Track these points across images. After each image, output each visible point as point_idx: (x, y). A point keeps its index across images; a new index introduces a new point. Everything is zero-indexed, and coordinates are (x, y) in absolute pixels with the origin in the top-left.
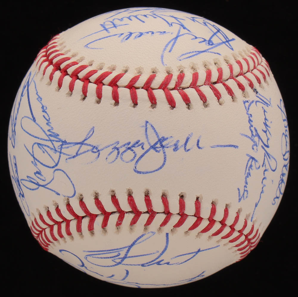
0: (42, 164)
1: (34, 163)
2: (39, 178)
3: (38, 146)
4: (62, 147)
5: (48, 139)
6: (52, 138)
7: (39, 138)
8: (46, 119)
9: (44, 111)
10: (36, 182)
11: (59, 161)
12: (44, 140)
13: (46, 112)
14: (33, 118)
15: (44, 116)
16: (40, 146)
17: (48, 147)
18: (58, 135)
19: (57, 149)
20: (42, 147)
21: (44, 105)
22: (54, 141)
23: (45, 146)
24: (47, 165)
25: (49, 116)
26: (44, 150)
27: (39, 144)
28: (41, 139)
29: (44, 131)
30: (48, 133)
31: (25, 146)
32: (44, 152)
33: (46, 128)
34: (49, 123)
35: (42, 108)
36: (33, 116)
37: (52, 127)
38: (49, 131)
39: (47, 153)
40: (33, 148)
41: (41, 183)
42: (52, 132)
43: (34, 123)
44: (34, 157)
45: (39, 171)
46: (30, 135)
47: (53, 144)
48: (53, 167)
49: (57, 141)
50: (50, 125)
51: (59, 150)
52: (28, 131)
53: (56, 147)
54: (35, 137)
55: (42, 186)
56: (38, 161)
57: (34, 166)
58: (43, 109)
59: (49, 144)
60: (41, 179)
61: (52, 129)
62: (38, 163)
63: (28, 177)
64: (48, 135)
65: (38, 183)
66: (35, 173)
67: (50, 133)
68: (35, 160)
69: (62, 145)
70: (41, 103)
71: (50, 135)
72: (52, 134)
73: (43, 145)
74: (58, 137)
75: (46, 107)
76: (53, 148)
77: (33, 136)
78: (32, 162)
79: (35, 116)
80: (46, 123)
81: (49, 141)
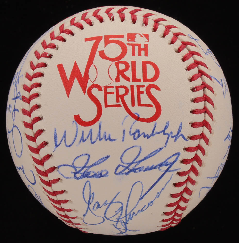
0: (107, 210)
1: (106, 203)
2: (94, 205)
3: (121, 207)
4: (122, 222)
5: (127, 213)
6: (128, 217)
7: (127, 207)
8: (143, 208)
9: (149, 204)
10: (90, 202)
11: (110, 220)
12: (126, 211)
13: (148, 206)
14: (142, 197)
15: (145, 206)
16: (121, 209)
17: (121, 215)
18: (131, 219)
19: (120, 220)
20: (120, 211)
21: (153, 202)
22: (126, 217)
23: (122, 213)
24: (106, 213)
25: (145, 210)
26: (118, 212)
27: (122, 208)
28: (126, 209)
29: (133, 210)
30: (132, 213)
31: (118, 193)
32: (116, 212)
33: (136, 211)
34: (140, 211)
35: (152, 201)
36: (144, 196)
37: (137, 214)
38: (134, 213)
39: (116, 214)
40: (118, 202)
41: (91, 206)
42: (133, 215)
43: (139, 199)
44: (111, 203)
45: (100, 206)
46: (129, 198)
47: (124, 217)
48: (105, 217)
49: (126, 219)
50: (139, 213)
51: (119, 221)
52: (131, 195)
53: (122, 219)
54: (127, 204)
55: (88, 206)
56: (108, 207)
57: (104, 203)
58: (151, 203)
59: (124, 214)
60: (94, 207)
61: (135, 215)
62: (107, 206)
63: (93, 193)
64: (131, 213)
65: (90, 203)
66: (97, 202)
67: (132, 215)
68: (109, 204)
69: (124, 222)
70: (155, 198)
71: (130, 215)
72: (132, 216)
73: (122, 211)
74: (130, 219)
75: (152, 205)
76: (121, 218)
77: (128, 201)
78: (107, 201)
79: (144, 198)
80: (140, 209)
81: (126, 214)
